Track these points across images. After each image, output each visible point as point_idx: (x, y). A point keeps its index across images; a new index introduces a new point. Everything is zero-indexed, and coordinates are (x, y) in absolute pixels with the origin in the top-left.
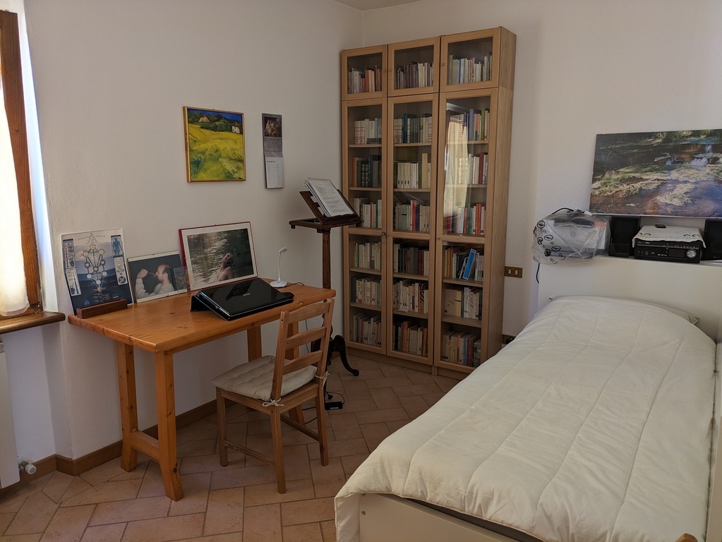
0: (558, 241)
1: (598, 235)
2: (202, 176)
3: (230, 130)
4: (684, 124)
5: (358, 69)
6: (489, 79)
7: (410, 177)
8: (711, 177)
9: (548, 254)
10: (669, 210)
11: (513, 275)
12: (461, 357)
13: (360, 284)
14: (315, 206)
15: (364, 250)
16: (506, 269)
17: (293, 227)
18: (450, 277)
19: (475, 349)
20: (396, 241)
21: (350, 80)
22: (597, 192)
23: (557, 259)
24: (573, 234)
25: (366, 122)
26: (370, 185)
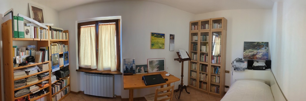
0: (237, 66)
1: (245, 65)
2: (154, 47)
3: (162, 37)
4: (260, 41)
5: (194, 25)
6: (221, 28)
7: (204, 49)
8: (265, 52)
9: (235, 70)
10: (259, 58)
11: (227, 72)
12: (215, 91)
13: (192, 73)
14: (179, 56)
15: (194, 65)
16: (226, 71)
17: (175, 60)
18: (213, 73)
19: (218, 89)
20: (200, 64)
21: (192, 27)
22: (245, 54)
23: (237, 71)
24: (240, 64)
25: (195, 36)
26: (195, 50)
